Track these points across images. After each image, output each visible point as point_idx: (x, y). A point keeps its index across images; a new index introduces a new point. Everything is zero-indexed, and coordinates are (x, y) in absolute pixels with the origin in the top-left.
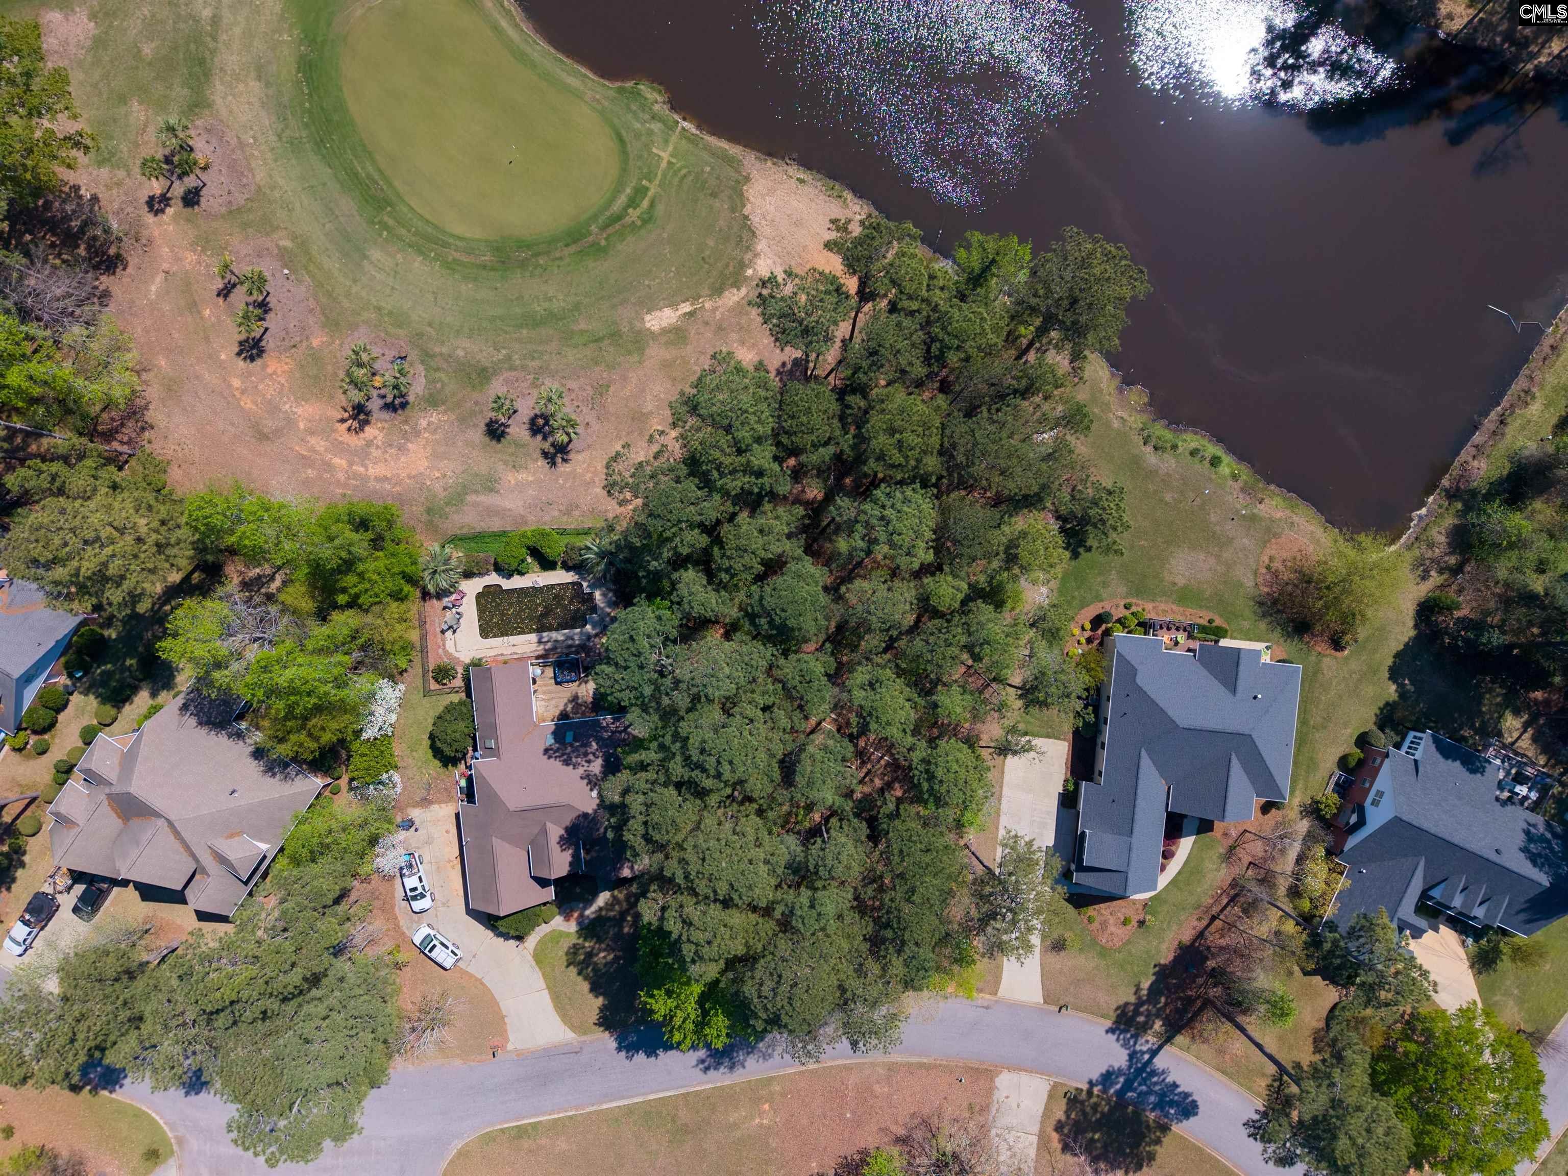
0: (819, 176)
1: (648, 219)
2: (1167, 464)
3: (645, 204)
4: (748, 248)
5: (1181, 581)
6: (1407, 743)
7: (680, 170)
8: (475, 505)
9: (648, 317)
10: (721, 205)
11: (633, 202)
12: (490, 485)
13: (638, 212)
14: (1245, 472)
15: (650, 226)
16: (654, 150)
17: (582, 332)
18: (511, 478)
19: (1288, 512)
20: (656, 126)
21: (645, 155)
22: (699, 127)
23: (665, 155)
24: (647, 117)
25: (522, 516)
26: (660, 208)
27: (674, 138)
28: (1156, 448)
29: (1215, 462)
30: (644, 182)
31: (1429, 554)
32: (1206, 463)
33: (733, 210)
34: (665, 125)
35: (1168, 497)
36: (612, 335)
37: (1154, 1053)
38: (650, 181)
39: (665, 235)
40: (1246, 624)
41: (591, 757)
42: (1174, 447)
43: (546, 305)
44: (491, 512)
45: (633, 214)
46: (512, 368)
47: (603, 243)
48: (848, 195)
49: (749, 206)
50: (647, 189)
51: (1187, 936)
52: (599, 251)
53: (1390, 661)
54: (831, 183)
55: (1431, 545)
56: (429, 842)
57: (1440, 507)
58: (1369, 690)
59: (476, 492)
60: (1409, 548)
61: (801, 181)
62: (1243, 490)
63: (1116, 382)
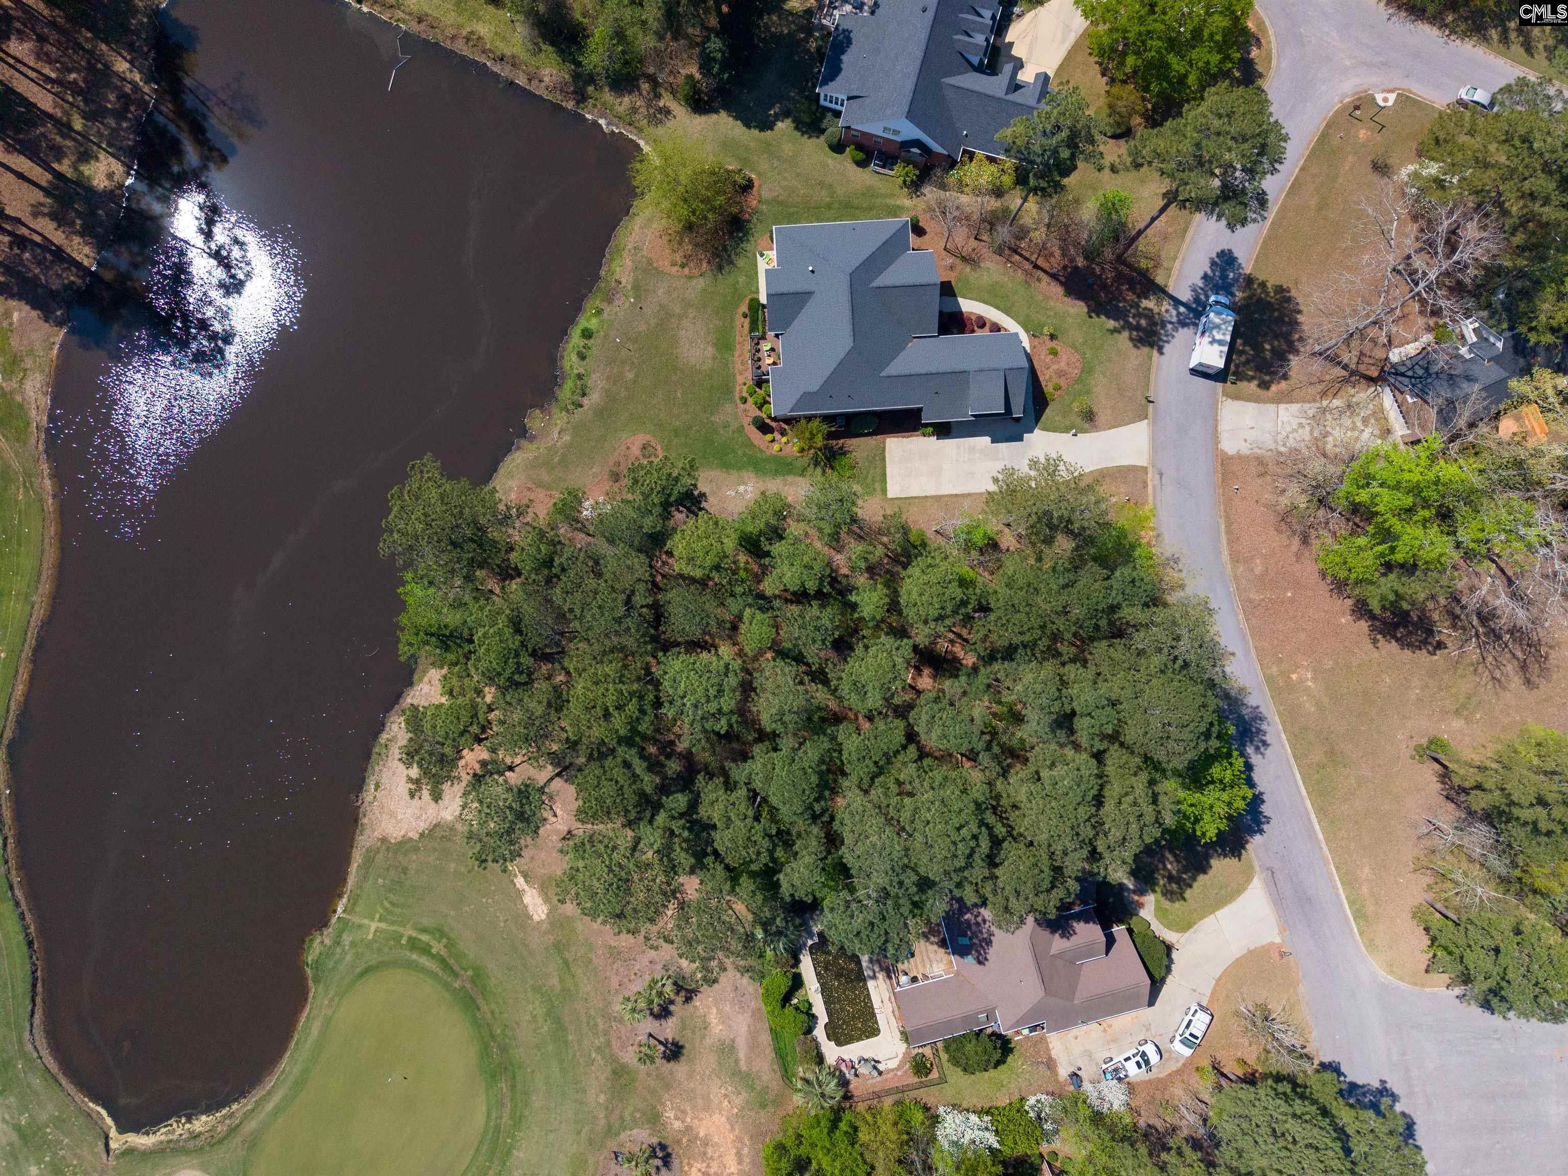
0: (370, 768)
1: (440, 933)
2: (597, 383)
3: (425, 938)
4: (451, 829)
5: (710, 351)
6: (833, 106)
7: (386, 909)
8: (749, 1060)
9: (536, 918)
10: (413, 862)
11: (425, 950)
12: (727, 1049)
13: (433, 943)
14: (593, 303)
15: (446, 929)
16: (370, 937)
17: (561, 980)
18: (717, 1028)
19: (625, 254)
20: (347, 939)
21: (375, 946)
22: (340, 896)
23: (374, 926)
24: (338, 950)
25: (753, 1014)
26: (426, 922)
27: (356, 920)
28: (584, 395)
29: (587, 334)
30: (403, 942)
31: (643, 110)
32: (590, 342)
33: (416, 849)
34: (343, 931)
35: (630, 376)
36: (559, 952)
37: (1177, 302)
38: (402, 936)
39: (453, 913)
40: (742, 279)
41: (979, 919)
42: (580, 377)
43: (540, 1020)
44: (754, 1045)
45: (437, 947)
46: (608, 1044)
47: (470, 973)
48: (384, 737)
49: (410, 835)
50: (410, 939)
51: (1057, 290)
52: (479, 975)
53: (755, 132)
54: (374, 757)
55: (634, 110)
56: (1089, 1054)
57: (595, 106)
58: (787, 148)
59: (737, 1061)
60: (640, 130)
61: (377, 786)
62: (610, 301)
63: (524, 443)
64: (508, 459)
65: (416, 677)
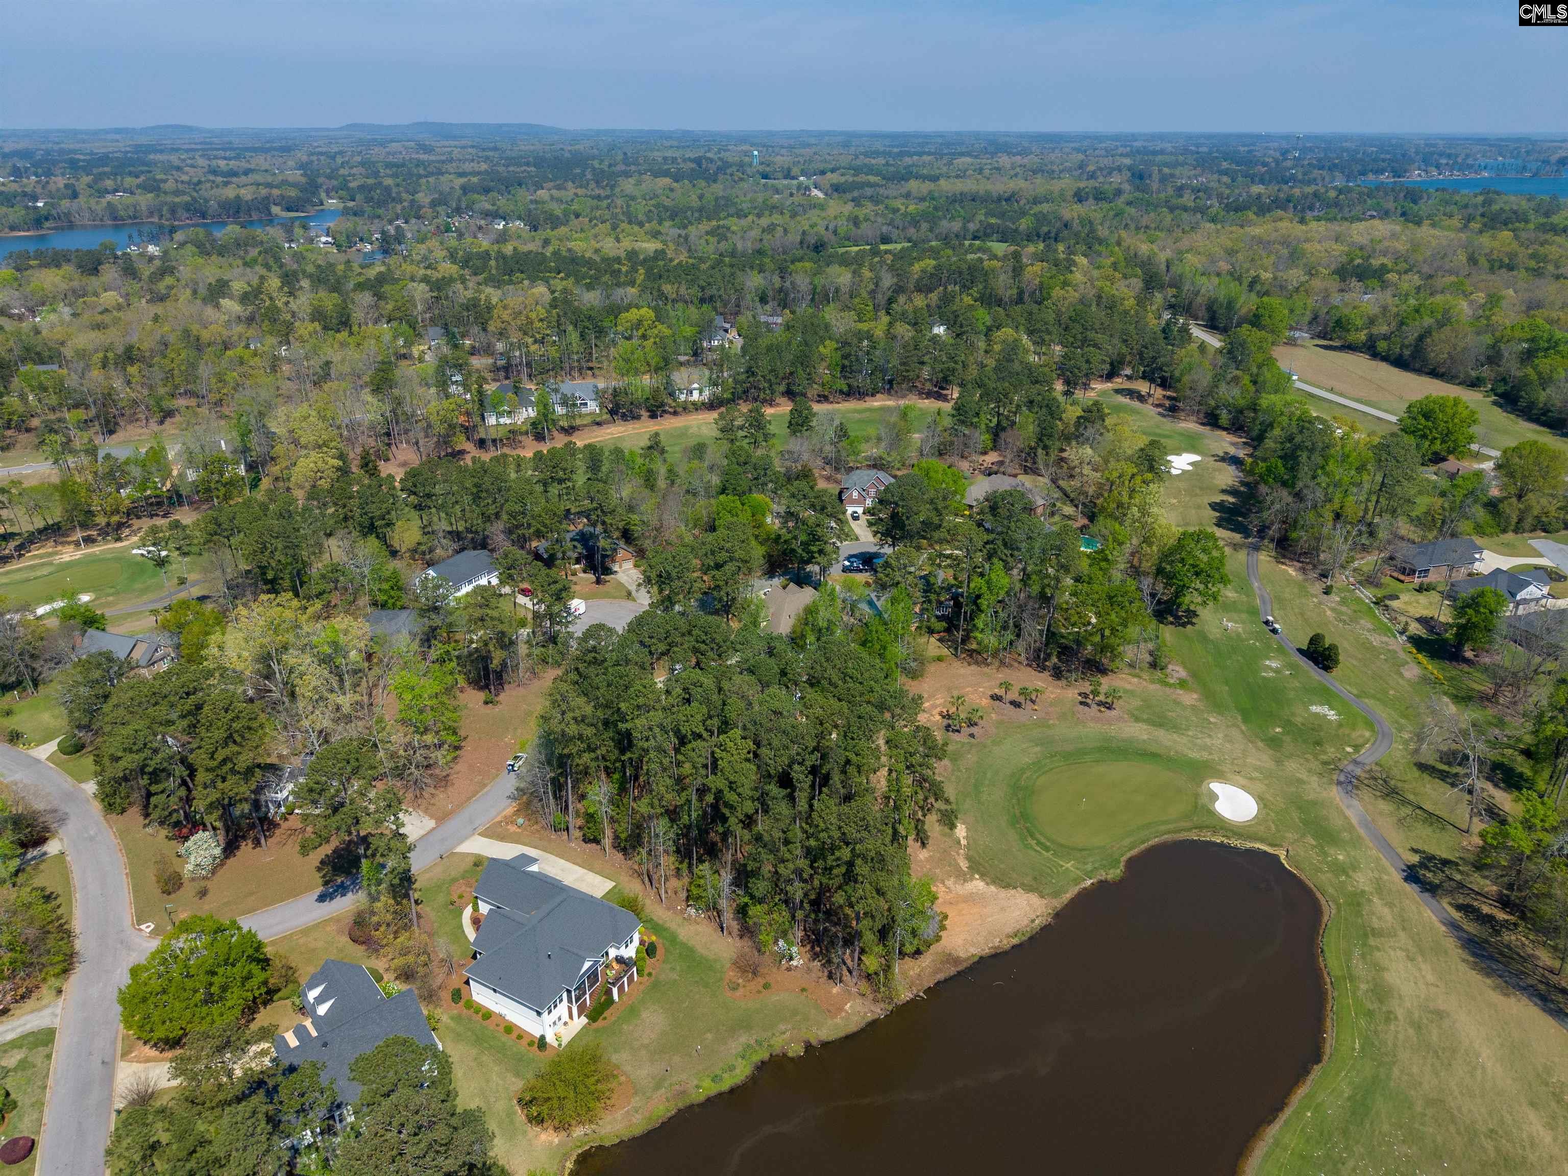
0: (1034, 931)
2: (735, 1046)
3: (1038, 849)
4: (994, 882)
5: (645, 1015)
7: (1056, 869)
9: (964, 826)
10: (1027, 880)
13: (1034, 844)
14: (697, 1097)
15: (1022, 846)
16: (1073, 862)
19: (647, 1114)
20: (1089, 868)
21: (1071, 857)
22: (1086, 888)
23: (1068, 866)
24: (1097, 866)
26: (1033, 852)
27: (1080, 874)
28: (749, 1046)
29: (717, 1079)
30: (1052, 852)
32: (719, 1072)
33: (1022, 884)
34: (1090, 873)
35: (709, 1036)
39: (1014, 849)
40: (586, 1041)
42: (743, 1058)
45: (1031, 841)
47: (1018, 826)
48: (1015, 941)
49: (1022, 892)
50: (1047, 851)
52: (1013, 823)
54: (1027, 936)
62: (684, 1090)
63: (814, 1042)
64: (830, 1039)
65: (976, 959)
